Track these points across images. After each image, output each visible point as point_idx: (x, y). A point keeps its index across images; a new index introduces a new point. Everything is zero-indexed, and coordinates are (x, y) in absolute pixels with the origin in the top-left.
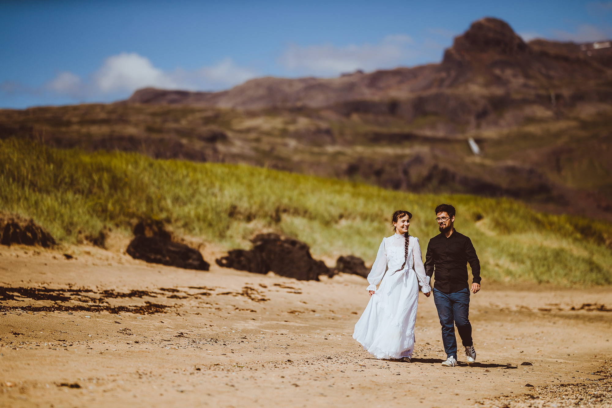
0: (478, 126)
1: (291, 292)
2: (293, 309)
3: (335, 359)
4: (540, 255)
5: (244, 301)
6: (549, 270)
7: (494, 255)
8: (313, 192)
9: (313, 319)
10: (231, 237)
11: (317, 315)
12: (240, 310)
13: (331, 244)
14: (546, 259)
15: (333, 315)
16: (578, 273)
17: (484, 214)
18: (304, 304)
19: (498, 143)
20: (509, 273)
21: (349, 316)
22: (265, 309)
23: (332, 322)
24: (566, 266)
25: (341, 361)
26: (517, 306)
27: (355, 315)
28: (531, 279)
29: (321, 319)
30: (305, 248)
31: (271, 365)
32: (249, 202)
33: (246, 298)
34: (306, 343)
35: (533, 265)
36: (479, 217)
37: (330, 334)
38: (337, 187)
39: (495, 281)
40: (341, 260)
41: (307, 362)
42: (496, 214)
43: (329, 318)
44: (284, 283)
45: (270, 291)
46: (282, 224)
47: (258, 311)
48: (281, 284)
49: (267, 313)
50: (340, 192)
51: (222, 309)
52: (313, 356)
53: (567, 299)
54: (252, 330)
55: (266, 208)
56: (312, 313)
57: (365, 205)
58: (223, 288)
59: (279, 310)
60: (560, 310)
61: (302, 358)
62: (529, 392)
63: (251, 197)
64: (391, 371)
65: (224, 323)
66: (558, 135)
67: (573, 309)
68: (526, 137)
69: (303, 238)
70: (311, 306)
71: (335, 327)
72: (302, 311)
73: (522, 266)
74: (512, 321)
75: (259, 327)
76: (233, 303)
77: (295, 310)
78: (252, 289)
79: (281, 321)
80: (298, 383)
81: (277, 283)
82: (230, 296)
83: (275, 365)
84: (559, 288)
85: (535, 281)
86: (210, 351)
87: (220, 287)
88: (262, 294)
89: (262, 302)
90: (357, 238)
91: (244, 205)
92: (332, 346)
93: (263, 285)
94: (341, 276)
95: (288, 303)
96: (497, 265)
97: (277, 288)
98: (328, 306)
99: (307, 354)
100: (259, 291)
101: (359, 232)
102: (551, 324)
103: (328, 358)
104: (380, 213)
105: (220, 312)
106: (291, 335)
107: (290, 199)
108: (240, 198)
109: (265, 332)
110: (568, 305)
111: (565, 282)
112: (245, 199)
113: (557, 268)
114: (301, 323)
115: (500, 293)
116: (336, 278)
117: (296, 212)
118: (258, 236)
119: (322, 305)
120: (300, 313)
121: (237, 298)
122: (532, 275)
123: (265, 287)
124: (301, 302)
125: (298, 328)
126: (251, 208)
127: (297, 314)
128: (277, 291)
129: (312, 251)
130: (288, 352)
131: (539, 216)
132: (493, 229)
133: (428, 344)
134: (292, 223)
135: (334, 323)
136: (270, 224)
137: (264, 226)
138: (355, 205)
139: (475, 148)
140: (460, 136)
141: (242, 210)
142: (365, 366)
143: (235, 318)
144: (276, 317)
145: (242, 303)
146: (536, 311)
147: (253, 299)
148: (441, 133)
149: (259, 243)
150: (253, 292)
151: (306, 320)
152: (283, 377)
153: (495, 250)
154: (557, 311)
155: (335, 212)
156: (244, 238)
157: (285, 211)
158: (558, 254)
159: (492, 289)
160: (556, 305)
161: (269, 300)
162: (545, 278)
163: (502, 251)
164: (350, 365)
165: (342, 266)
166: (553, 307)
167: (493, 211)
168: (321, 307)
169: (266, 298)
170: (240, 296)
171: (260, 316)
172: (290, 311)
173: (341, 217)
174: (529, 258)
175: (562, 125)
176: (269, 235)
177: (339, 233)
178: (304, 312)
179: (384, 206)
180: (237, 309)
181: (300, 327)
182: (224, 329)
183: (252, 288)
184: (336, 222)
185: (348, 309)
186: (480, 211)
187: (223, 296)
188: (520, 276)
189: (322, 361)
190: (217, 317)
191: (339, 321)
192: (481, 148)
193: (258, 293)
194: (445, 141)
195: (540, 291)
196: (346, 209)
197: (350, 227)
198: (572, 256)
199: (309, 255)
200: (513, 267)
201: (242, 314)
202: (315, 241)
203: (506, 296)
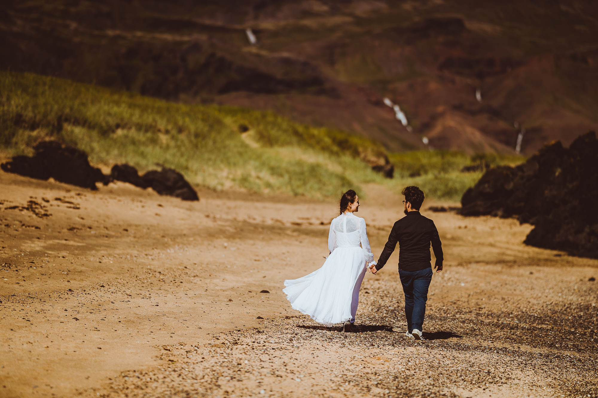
0: (256, 17)
1: (70, 207)
2: (72, 225)
3: (107, 287)
4: (297, 169)
5: (29, 216)
6: (305, 184)
7: (256, 168)
8: (93, 102)
9: (89, 237)
10: (16, 143)
11: (93, 232)
12: (26, 227)
13: (108, 153)
14: (302, 173)
15: (107, 232)
16: (330, 188)
17: (250, 127)
18: (81, 220)
19: (275, 34)
20: (268, 185)
21: (121, 233)
22: (47, 225)
23: (105, 240)
24: (320, 181)
25: (112, 290)
26: (272, 219)
27: (125, 232)
28: (287, 191)
29: (96, 236)
30: (84, 156)
31: (56, 295)
32: (33, 112)
33: (31, 213)
34: (83, 268)
35: (290, 179)
36: (244, 129)
37: (103, 256)
38: (116, 97)
39: (255, 193)
40: (116, 168)
41: (85, 291)
42: (261, 127)
43: (103, 236)
44: (65, 197)
45: (51, 205)
46: (64, 133)
47: (42, 228)
48: (62, 198)
49: (50, 230)
50: (117, 103)
51: (11, 225)
52: (89, 284)
53: (318, 213)
54: (38, 251)
55: (50, 118)
56: (88, 229)
57: (141, 116)
58: (10, 202)
59: (60, 226)
60: (311, 224)
61: (80, 286)
62: (258, 325)
63: (35, 107)
64: (151, 301)
65: (14, 244)
66: (333, 29)
67: (322, 224)
68: (303, 30)
69: (82, 146)
70: (87, 222)
71: (108, 246)
72: (80, 227)
73: (281, 179)
74: (263, 239)
75: (43, 247)
76: (19, 218)
77: (74, 226)
78: (36, 204)
79: (62, 240)
80: (77, 317)
81: (58, 197)
82: (17, 210)
83: (59, 296)
84: (313, 201)
85: (291, 194)
86: (6, 280)
87: (7, 201)
88: (45, 209)
89: (45, 217)
90: (131, 148)
91: (29, 114)
92: (105, 271)
93: (46, 200)
94: (115, 183)
95: (68, 219)
96: (258, 178)
97: (59, 203)
98: (103, 222)
99: (85, 282)
100: (42, 205)
101: (133, 142)
102: (297, 243)
103: (101, 286)
104: (154, 124)
105: (9, 229)
106: (70, 258)
107: (71, 109)
108: (25, 107)
109: (49, 254)
110: (318, 219)
111: (318, 195)
112: (30, 108)
113: (312, 183)
114: (79, 242)
115: (259, 205)
116: (111, 185)
117: (77, 122)
118: (40, 143)
119: (97, 222)
120: (78, 230)
121: (23, 213)
122: (289, 188)
123: (48, 201)
124: (79, 217)
125: (77, 248)
126: (35, 117)
127: (75, 231)
128: (58, 206)
129: (89, 159)
130: (68, 279)
131: (301, 129)
132: (258, 141)
133: (186, 268)
134: (72, 132)
135: (107, 242)
136: (51, 134)
137: (47, 135)
138: (132, 115)
139: (252, 38)
140: (238, 27)
141: (27, 119)
142: (131, 296)
143: (23, 236)
144: (57, 234)
145: (28, 219)
146: (288, 225)
147: (37, 214)
148: (219, 23)
149: (41, 150)
150: (37, 206)
151: (83, 238)
152: (66, 310)
153: (257, 164)
154: (307, 225)
155: (112, 121)
156: (28, 144)
157: (67, 120)
158: (314, 170)
159: (252, 200)
160: (308, 219)
161: (51, 215)
162: (300, 191)
163: (263, 164)
164: (119, 294)
165: (116, 174)
166: (305, 221)
167: (258, 124)
168: (96, 223)
169: (48, 213)
170: (25, 211)
171: (44, 233)
172: (69, 228)
173: (118, 126)
174: (288, 172)
175: (337, 20)
176: (51, 142)
177: (115, 141)
178: (81, 229)
179: (158, 118)
180: (23, 225)
181: (78, 246)
182: (15, 251)
183: (36, 202)
184: (114, 132)
185: (120, 226)
186: (246, 123)
187: (10, 210)
188: (279, 188)
189: (96, 290)
190: (7, 236)
191: (112, 239)
192: (258, 38)
193: (41, 207)
194: (223, 30)
195: (295, 203)
196: (122, 119)
197: (126, 137)
198: (327, 171)
199: (87, 163)
200: (274, 180)
201: (28, 231)
202: (92, 150)
203: (265, 208)
